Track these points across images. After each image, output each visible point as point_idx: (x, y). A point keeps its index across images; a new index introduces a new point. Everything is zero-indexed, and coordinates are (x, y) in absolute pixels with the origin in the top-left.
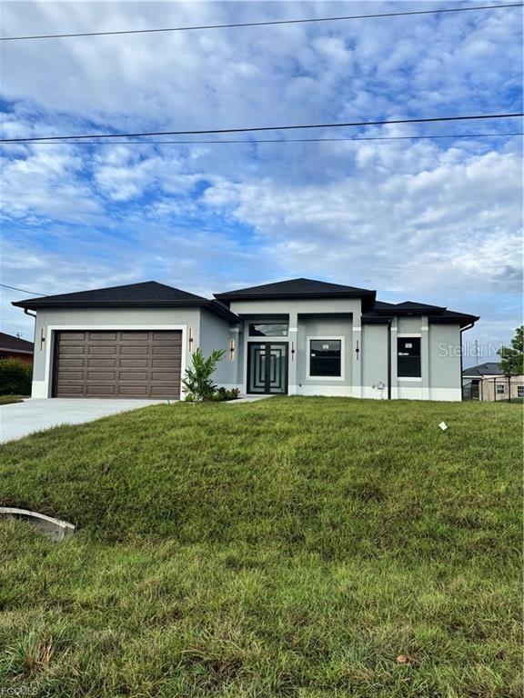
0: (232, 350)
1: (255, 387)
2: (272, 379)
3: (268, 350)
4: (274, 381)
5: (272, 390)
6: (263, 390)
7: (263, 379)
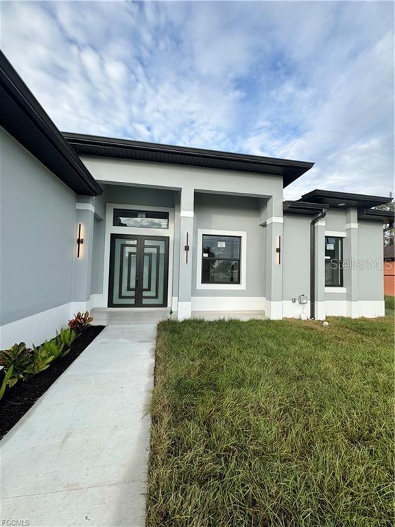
0: (80, 241)
1: (121, 297)
2: (145, 286)
3: (140, 247)
4: (149, 289)
5: (145, 301)
6: (132, 301)
7: (133, 285)
